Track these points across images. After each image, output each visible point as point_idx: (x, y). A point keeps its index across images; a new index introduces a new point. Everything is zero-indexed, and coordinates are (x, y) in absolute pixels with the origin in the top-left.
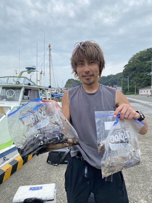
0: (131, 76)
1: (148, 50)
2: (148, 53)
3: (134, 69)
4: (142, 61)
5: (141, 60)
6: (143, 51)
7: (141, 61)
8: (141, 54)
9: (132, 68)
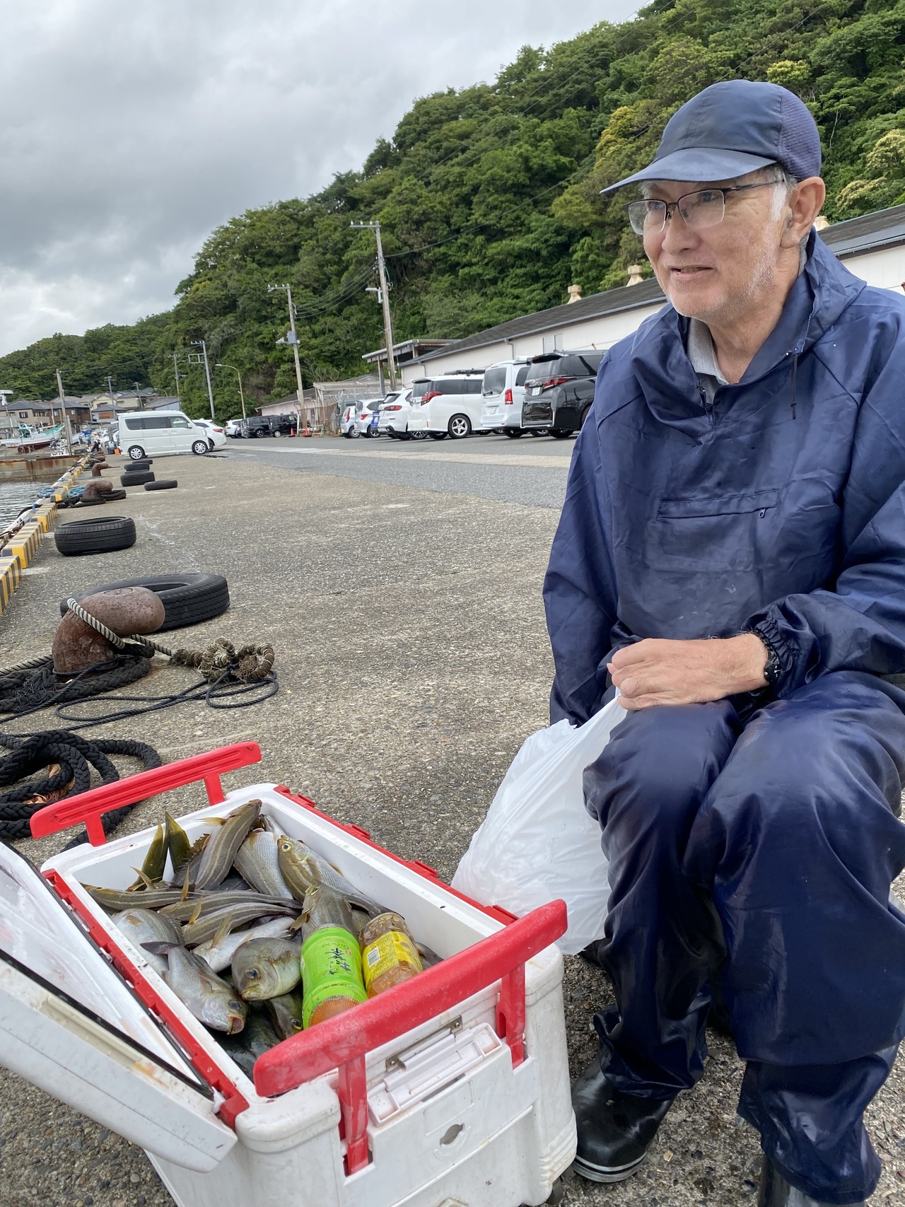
0: (215, 338)
1: (283, 206)
2: (284, 224)
3: (229, 305)
4: (261, 264)
5: (257, 257)
6: (264, 213)
7: (255, 266)
8: (252, 225)
9: (218, 299)
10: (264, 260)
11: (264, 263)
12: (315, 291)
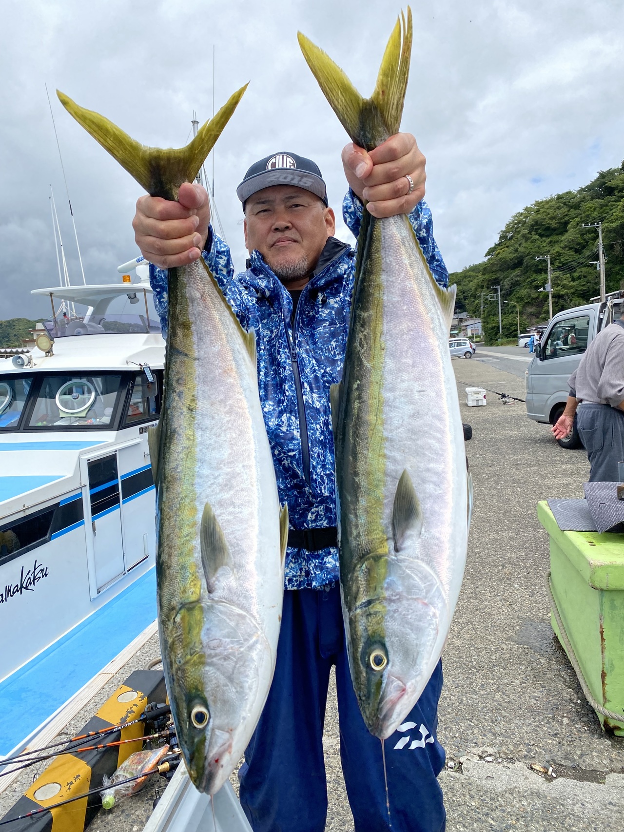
0: (507, 283)
1: (560, 197)
2: (559, 209)
3: (518, 263)
4: (541, 236)
5: (539, 231)
6: (547, 202)
7: (537, 237)
8: (538, 211)
9: (511, 260)
10: (543, 233)
11: (543, 234)
12: (577, 251)
